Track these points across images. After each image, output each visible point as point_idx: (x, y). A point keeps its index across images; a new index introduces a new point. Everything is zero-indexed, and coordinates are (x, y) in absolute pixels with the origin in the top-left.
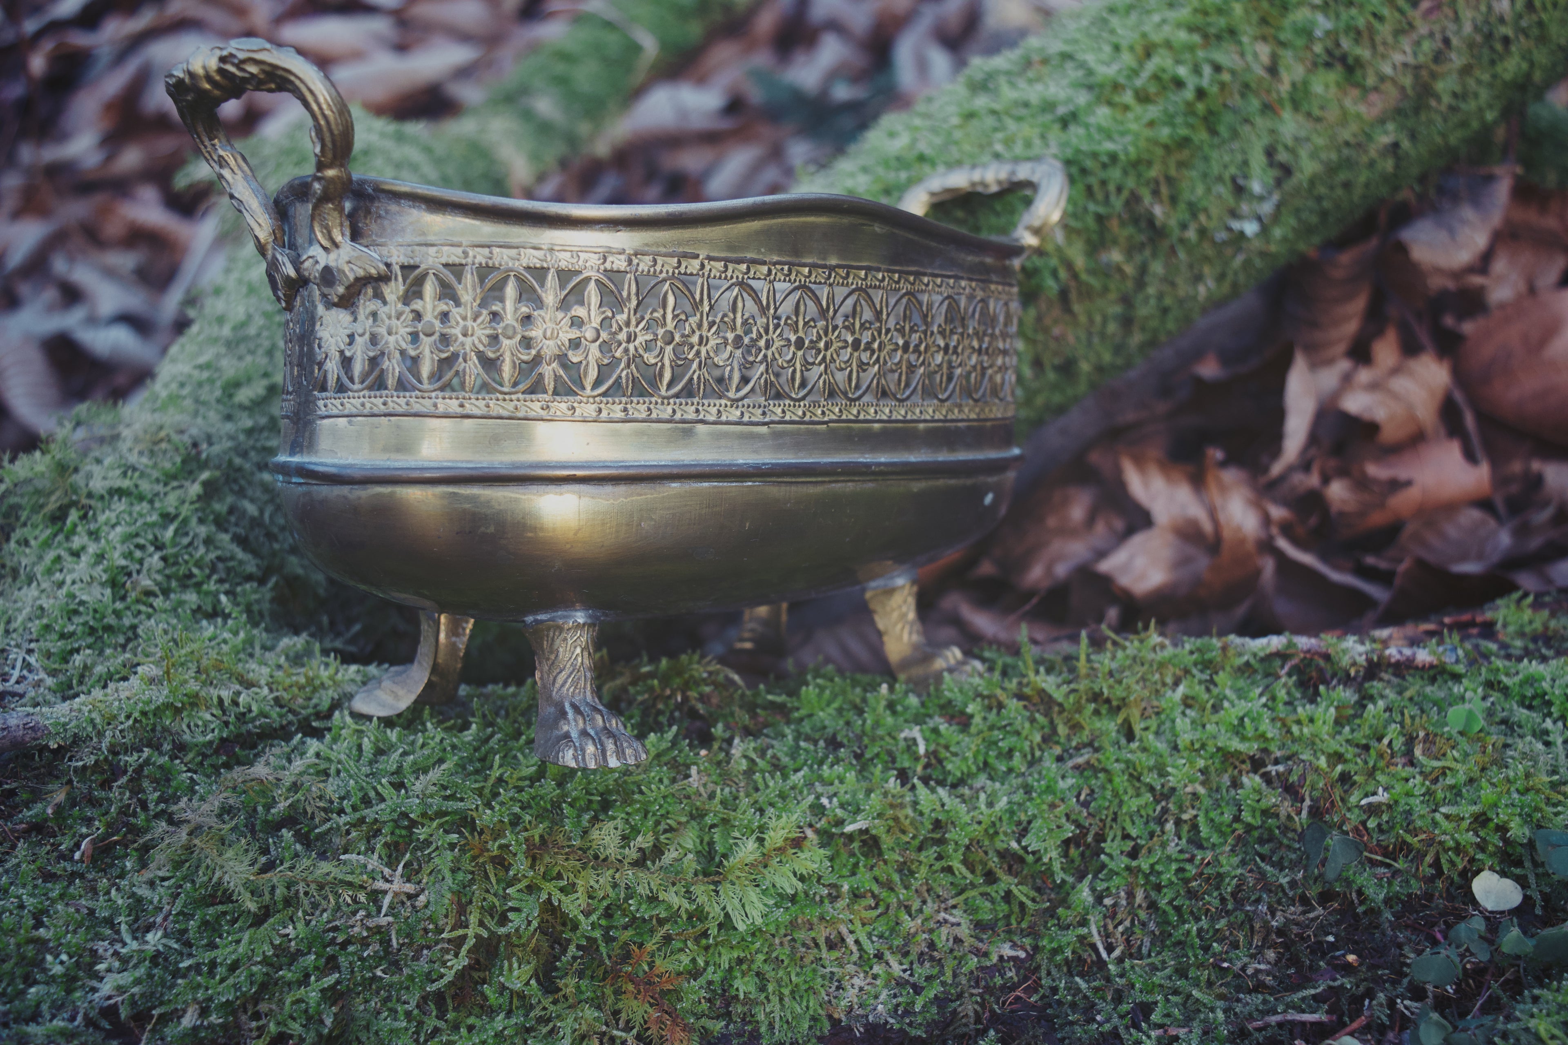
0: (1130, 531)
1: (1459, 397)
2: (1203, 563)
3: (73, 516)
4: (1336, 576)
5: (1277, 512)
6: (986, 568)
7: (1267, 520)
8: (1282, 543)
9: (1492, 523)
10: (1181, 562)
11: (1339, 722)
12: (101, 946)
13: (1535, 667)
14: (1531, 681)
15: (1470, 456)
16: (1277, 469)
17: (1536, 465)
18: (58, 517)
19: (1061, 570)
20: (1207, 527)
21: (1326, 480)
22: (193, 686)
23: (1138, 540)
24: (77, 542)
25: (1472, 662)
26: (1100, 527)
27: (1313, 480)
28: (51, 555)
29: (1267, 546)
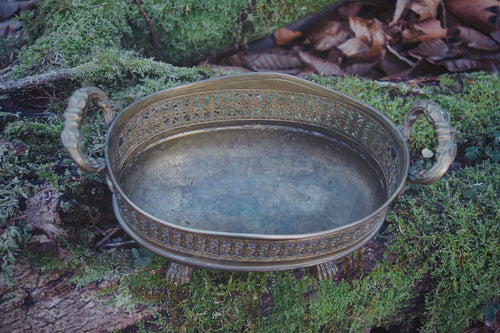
0: (348, 38)
1: (443, 4)
2: (367, 49)
3: (68, 13)
4: (401, 58)
5: (389, 37)
6: (307, 41)
7: (386, 39)
8: (389, 47)
9: (444, 44)
10: (361, 48)
11: (398, 107)
12: (94, 137)
13: (448, 98)
14: (446, 101)
15: (442, 26)
16: (391, 24)
17: (459, 28)
18: (63, 12)
19: (328, 46)
20: (370, 39)
21: (403, 29)
22: (108, 65)
23: (350, 40)
24: (70, 21)
25: (433, 95)
26: (341, 34)
27: (400, 28)
28: (63, 24)
29: (384, 47)
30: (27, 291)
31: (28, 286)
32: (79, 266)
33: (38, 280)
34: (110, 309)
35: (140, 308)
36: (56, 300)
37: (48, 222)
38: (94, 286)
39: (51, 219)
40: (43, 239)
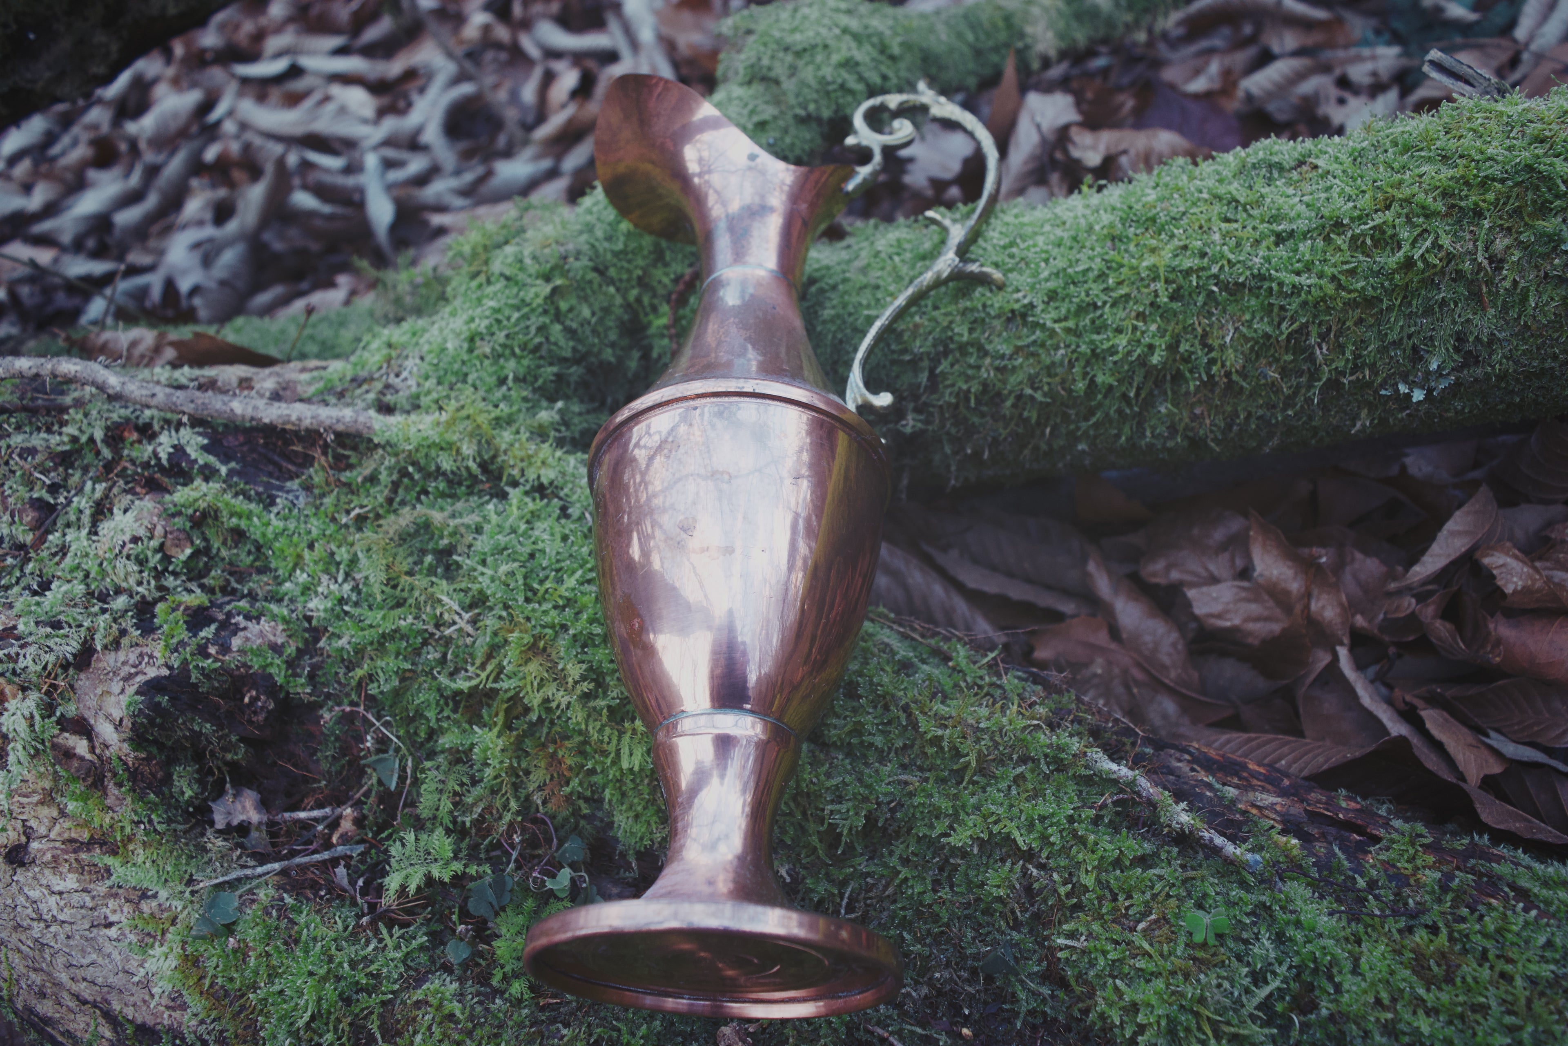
4: (1366, 701)
7: (1345, 625)
8: (1343, 652)
10: (1264, 619)
30: (28, 832)
31: (33, 823)
32: (130, 839)
33: (55, 821)
34: (132, 965)
35: (177, 1003)
36: (71, 882)
37: (108, 717)
38: (134, 896)
39: (117, 714)
40: (81, 746)
